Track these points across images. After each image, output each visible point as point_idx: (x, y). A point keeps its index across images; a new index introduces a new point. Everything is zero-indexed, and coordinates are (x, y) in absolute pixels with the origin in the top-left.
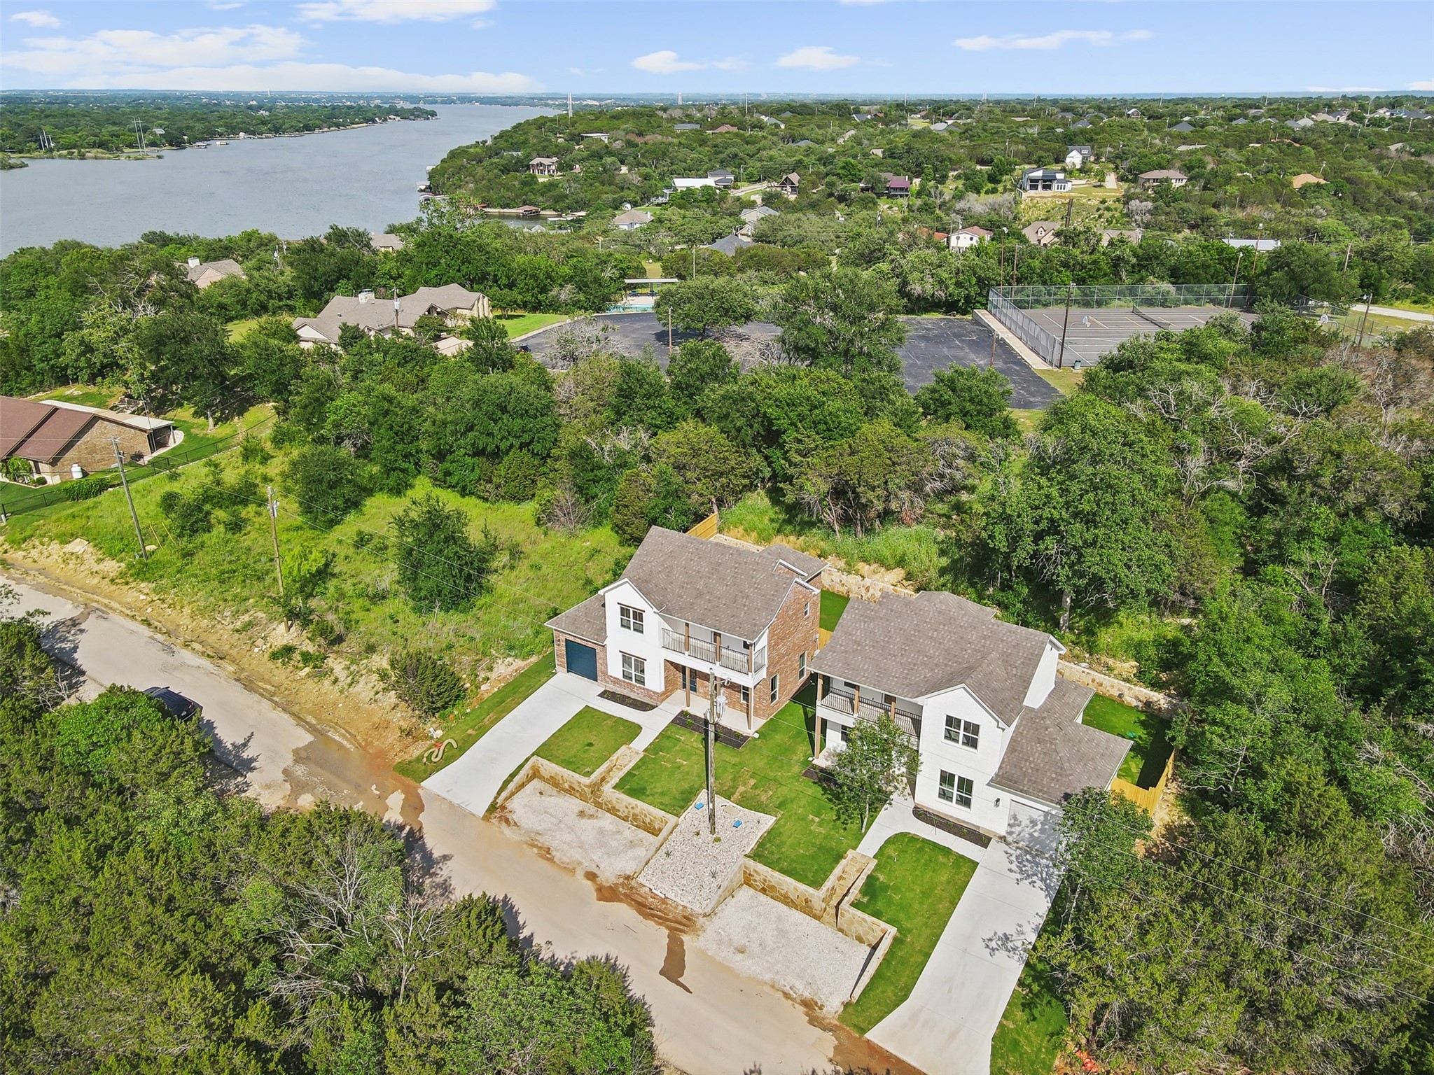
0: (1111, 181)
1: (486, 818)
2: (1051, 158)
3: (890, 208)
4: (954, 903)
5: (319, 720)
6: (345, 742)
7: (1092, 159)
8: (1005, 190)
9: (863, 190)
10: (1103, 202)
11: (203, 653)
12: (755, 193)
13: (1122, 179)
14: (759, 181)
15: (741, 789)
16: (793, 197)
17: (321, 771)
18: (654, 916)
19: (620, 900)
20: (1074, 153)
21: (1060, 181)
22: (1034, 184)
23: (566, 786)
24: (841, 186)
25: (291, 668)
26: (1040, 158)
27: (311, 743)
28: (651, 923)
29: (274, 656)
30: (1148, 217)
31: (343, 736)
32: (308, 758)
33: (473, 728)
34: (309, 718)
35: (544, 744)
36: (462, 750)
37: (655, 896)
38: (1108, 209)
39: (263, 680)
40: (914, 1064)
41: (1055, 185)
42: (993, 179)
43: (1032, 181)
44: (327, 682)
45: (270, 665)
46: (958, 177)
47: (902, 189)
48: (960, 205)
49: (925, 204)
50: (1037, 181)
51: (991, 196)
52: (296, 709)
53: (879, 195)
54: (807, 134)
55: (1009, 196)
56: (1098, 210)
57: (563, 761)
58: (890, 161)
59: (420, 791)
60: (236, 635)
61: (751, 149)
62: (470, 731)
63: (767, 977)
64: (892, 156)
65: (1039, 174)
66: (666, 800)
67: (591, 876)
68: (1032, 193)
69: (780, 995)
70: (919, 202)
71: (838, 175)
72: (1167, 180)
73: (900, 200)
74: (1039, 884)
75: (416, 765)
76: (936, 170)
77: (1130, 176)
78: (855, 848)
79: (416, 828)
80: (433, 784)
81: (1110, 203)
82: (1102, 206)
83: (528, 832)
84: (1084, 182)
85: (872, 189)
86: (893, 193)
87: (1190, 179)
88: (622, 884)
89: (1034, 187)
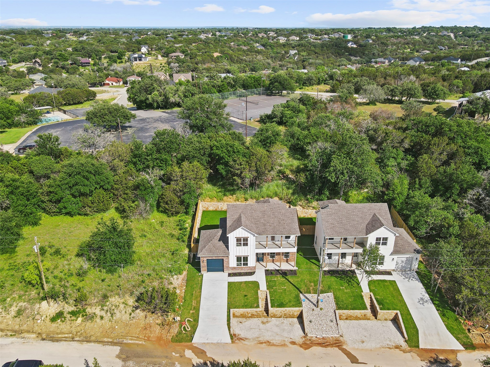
0: (160, 57)
1: (233, 342)
2: (137, 50)
3: (84, 70)
4: (401, 296)
5: (111, 338)
6: (137, 342)
7: (150, 50)
8: (126, 62)
9: (71, 64)
10: (161, 64)
11: (6, 335)
12: (22, 67)
13: (163, 56)
14: (20, 62)
15: (311, 288)
16: (41, 68)
17: (142, 359)
18: (328, 345)
19: (311, 346)
20: (143, 48)
21: (144, 58)
22: (136, 59)
23: (250, 315)
24: (61, 63)
25: (68, 322)
26: (133, 50)
27: (120, 350)
28: (329, 348)
29: (53, 320)
30: (178, 69)
31: (131, 340)
32: (127, 357)
33: (191, 309)
34: (106, 340)
35: (228, 303)
36: (196, 320)
37: (319, 339)
38: (164, 67)
39: (58, 334)
40: (438, 348)
41: (143, 59)
42: (119, 58)
43: (135, 58)
44: (98, 320)
45: (54, 325)
46: (105, 58)
47: (86, 63)
48: (112, 68)
49: (99, 68)
50: (137, 58)
51: (121, 64)
52: (93, 338)
53: (79, 66)
54: (30, 42)
55: (128, 64)
56: (161, 67)
57: (243, 306)
58: (76, 52)
59: (194, 345)
60: (17, 319)
61: (8, 49)
62: (191, 312)
63: (378, 346)
64: (76, 50)
65: (136, 55)
66: (293, 303)
67: (293, 343)
68: (136, 62)
69: (388, 349)
70: (96, 68)
71: (58, 59)
72: (178, 56)
73: (87, 67)
74: (414, 279)
75: (181, 336)
76: (96, 56)
77: (166, 55)
78: (362, 292)
79: (212, 360)
80: (197, 339)
81: (163, 65)
82: (161, 66)
83: (254, 339)
84: (151, 58)
85: (75, 63)
86: (84, 65)
87: (185, 55)
88: (306, 340)
89: (136, 60)
